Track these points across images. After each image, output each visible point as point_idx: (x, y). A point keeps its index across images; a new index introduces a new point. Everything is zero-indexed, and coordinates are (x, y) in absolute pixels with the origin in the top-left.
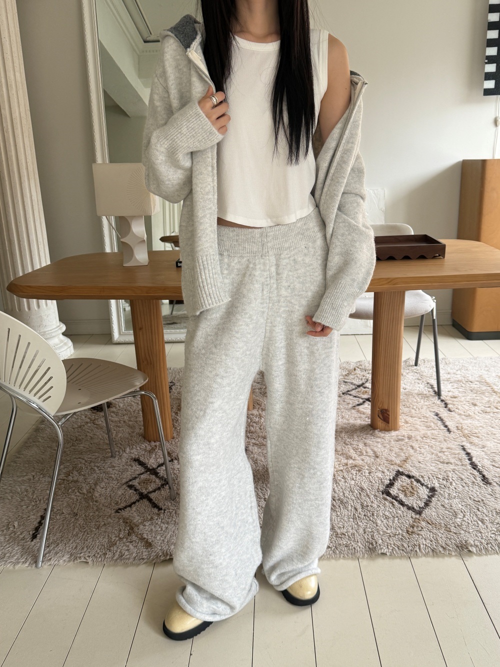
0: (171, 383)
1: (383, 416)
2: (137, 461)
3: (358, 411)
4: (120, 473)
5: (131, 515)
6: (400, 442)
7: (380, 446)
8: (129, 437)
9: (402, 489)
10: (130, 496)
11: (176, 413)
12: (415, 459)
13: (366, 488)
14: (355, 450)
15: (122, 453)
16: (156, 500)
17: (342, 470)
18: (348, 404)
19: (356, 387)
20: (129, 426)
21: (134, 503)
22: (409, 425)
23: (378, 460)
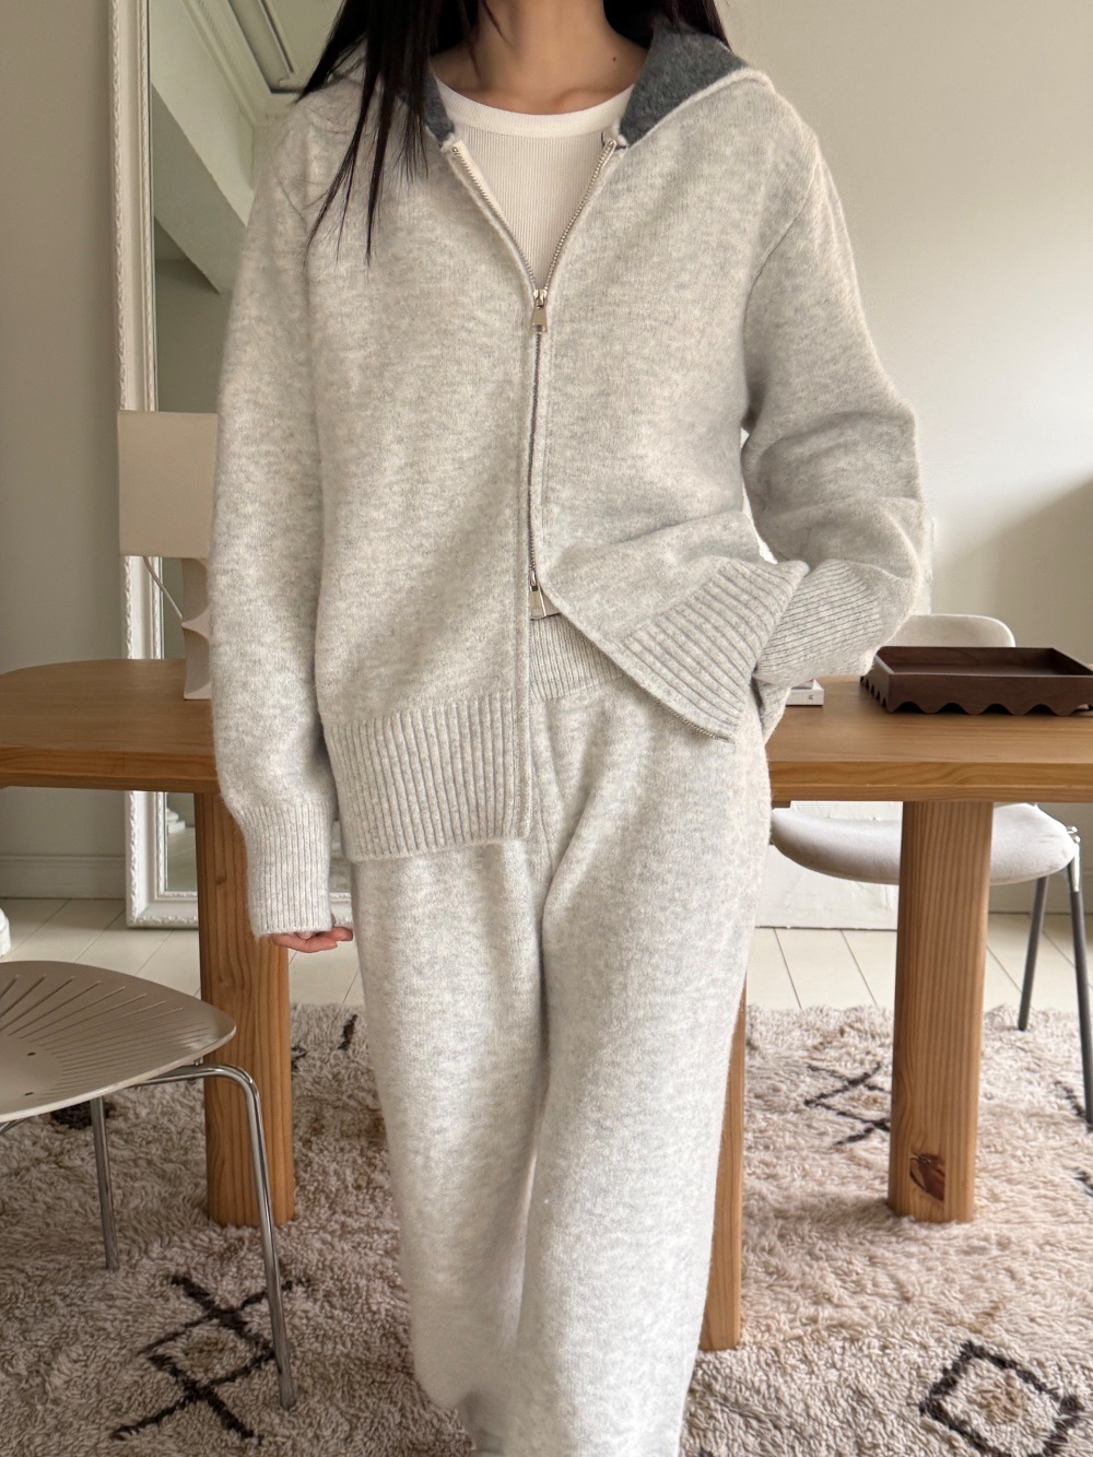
0: (294, 1049)
1: (925, 1175)
2: (183, 1282)
3: (852, 1158)
4: (129, 1317)
5: (160, 1447)
6: (976, 1257)
7: (914, 1265)
8: (162, 1210)
9: (979, 1399)
10: (158, 1388)
11: (307, 1143)
12: (1018, 1310)
13: (871, 1390)
14: (842, 1275)
15: (137, 1257)
16: (236, 1406)
17: (799, 1338)
18: (822, 1134)
19: (846, 1083)
20: (163, 1176)
21: (169, 1411)
22: (1003, 1205)
23: (910, 1309)
